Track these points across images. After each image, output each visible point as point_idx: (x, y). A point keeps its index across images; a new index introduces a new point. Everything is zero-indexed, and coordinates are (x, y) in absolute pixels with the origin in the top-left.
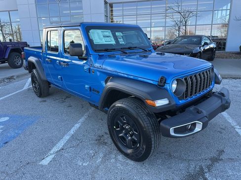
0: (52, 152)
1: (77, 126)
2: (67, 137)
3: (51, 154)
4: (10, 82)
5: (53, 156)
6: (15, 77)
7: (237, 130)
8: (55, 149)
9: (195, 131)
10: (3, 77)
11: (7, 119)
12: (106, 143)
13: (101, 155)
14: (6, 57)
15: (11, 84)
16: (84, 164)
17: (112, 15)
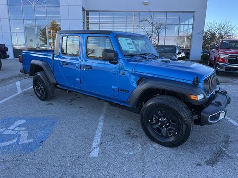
1: (101, 124)
2: (99, 133)
3: (95, 148)
5: (98, 149)
8: (95, 144)
9: (220, 119)
12: (136, 136)
16: (130, 153)
17: (88, 22)
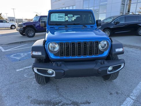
0: (24, 68)
7: (128, 98)
16: (25, 76)
17: (130, 3)
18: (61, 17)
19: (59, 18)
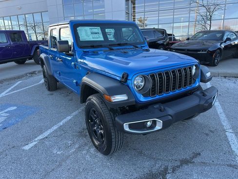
0: (36, 139)
1: (69, 118)
2: (55, 128)
3: (35, 141)
4: (32, 76)
5: (36, 143)
6: (36, 73)
7: (227, 134)
8: (40, 137)
9: (155, 129)
10: (27, 72)
11: (15, 108)
13: (77, 146)
14: (32, 54)
15: (32, 79)
17: (134, 12)
18: (96, 33)
19: (93, 35)
